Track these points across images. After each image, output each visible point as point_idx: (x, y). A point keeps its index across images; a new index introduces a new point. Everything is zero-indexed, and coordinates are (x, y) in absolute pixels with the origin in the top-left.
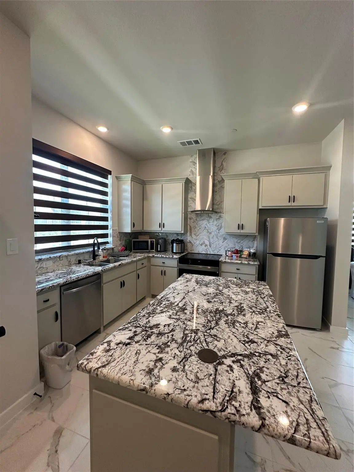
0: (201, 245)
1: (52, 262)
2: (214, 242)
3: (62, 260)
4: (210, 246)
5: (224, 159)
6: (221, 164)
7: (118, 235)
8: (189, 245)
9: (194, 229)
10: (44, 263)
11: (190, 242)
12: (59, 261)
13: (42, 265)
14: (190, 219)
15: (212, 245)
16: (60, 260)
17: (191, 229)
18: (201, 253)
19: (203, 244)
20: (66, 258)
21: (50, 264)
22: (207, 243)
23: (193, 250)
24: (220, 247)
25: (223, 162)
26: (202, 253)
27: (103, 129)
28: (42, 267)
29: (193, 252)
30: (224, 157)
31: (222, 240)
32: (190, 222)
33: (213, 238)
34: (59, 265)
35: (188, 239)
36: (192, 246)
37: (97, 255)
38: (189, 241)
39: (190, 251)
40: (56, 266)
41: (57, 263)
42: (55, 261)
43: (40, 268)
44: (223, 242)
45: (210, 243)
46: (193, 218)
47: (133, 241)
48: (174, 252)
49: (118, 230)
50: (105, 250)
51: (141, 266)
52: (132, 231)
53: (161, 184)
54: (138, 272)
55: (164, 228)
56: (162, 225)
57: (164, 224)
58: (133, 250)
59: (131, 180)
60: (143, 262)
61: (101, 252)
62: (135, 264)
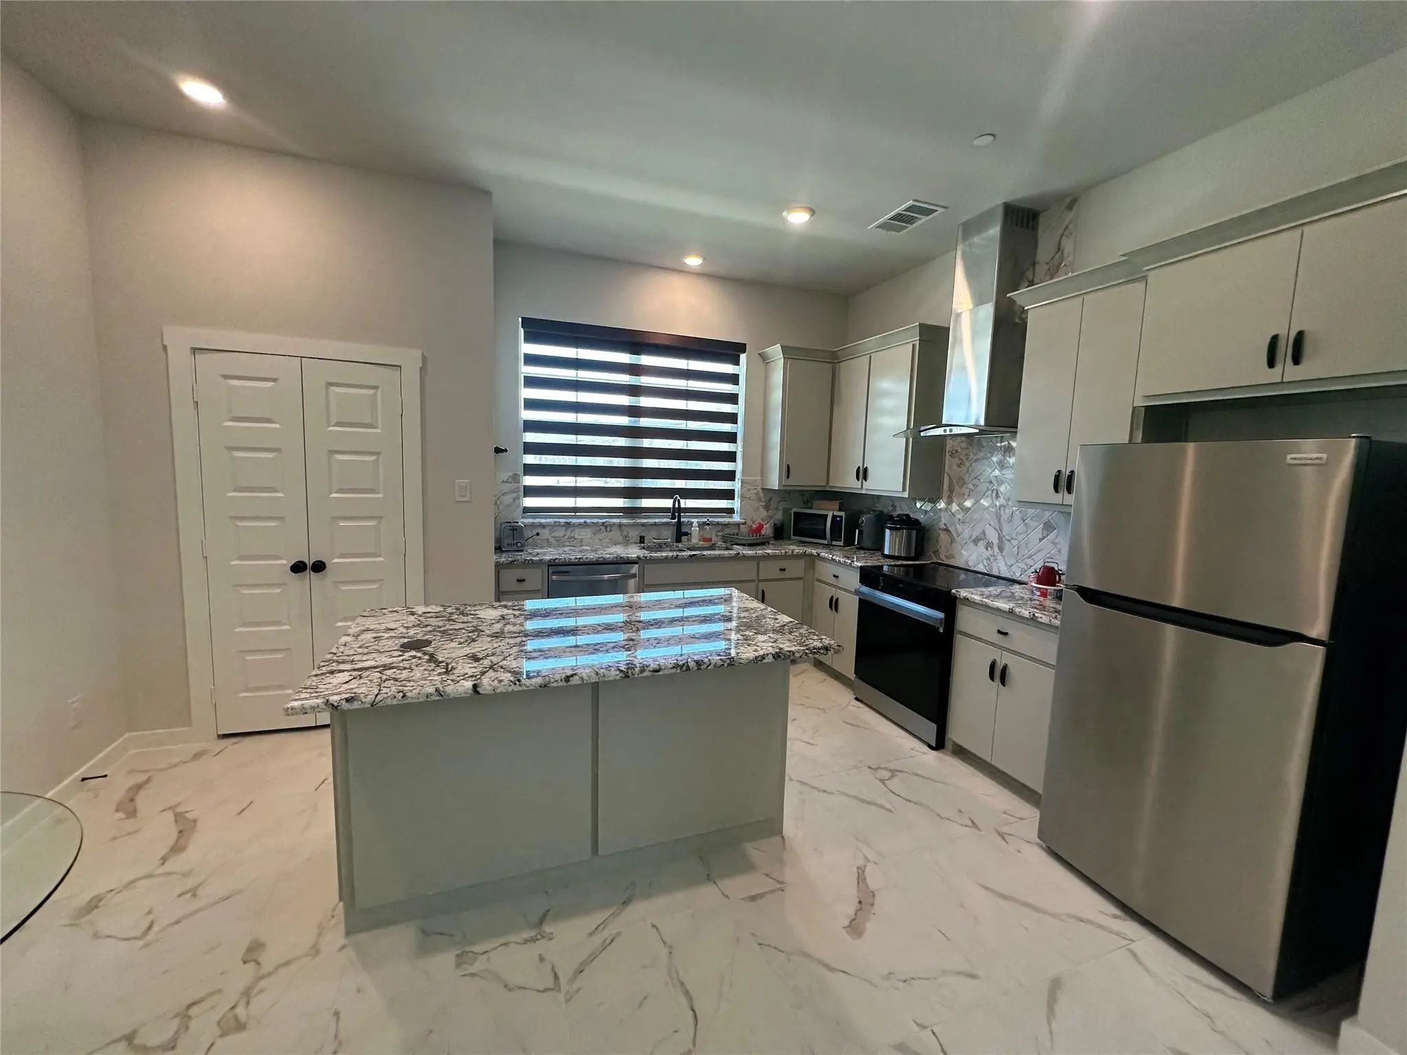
0: (976, 541)
1: (592, 531)
2: (1014, 536)
3: (610, 531)
4: (1001, 549)
5: (1066, 228)
6: (1054, 250)
7: (762, 495)
8: (943, 537)
9: (961, 487)
10: (577, 531)
11: (947, 530)
12: (603, 532)
13: (572, 535)
14: (951, 456)
15: (1007, 546)
16: (606, 531)
17: (951, 491)
18: (972, 569)
19: (982, 539)
20: (618, 530)
21: (586, 533)
22: (993, 537)
23: (954, 557)
24: (1030, 557)
25: (1064, 237)
26: (975, 569)
27: (694, 261)
28: (572, 537)
29: (951, 562)
30: (1070, 216)
31: (1038, 533)
32: (950, 466)
33: (1010, 520)
34: (604, 539)
35: (942, 519)
36: (952, 542)
37: (686, 534)
38: (945, 524)
39: (943, 558)
40: (597, 541)
41: (601, 536)
42: (596, 532)
43: (570, 538)
44: (1041, 540)
45: (1000, 538)
46: (959, 450)
47: (795, 513)
48: (886, 552)
49: (759, 483)
50: (708, 524)
51: (778, 575)
52: (784, 486)
53: (868, 356)
54: (762, 586)
55: (866, 481)
56: (863, 474)
57: (866, 470)
58: (794, 535)
59: (784, 358)
60: (784, 564)
61: (696, 527)
62: (753, 564)
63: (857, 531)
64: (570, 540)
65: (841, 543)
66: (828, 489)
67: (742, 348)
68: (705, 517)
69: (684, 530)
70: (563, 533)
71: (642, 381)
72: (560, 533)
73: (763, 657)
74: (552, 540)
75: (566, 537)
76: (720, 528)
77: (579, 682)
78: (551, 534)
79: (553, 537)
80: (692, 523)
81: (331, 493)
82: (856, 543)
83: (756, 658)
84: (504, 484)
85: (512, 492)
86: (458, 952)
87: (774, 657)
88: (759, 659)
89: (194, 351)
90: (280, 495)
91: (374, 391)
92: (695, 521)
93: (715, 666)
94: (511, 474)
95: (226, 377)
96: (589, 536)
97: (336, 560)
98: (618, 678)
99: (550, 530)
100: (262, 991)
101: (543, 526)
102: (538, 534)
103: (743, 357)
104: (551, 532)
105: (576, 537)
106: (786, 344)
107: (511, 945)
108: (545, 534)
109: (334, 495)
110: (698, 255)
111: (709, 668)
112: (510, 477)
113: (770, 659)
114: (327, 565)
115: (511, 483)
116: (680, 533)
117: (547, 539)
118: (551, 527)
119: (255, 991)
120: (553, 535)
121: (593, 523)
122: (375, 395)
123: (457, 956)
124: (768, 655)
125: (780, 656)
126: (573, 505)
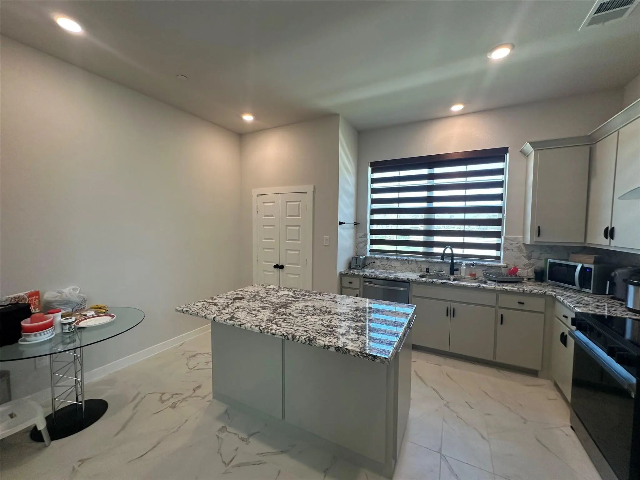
1: (400, 263)
3: (411, 264)
10: (393, 262)
12: (408, 264)
13: (391, 264)
20: (416, 263)
21: (397, 264)
27: (457, 108)
34: (408, 268)
37: (457, 270)
40: (403, 268)
41: (405, 266)
42: (403, 264)
43: (389, 266)
47: (549, 262)
48: (630, 305)
49: (521, 240)
50: (473, 265)
51: (518, 306)
52: (535, 242)
53: (617, 132)
54: (501, 311)
55: (613, 239)
56: (610, 233)
57: (613, 229)
58: (549, 279)
59: (535, 150)
60: (522, 299)
61: (464, 266)
62: (494, 296)
63: (608, 282)
64: (389, 267)
65: (591, 291)
66: (586, 245)
67: (505, 150)
68: (472, 260)
69: (455, 267)
70: (386, 263)
71: (434, 183)
72: (385, 263)
73: (329, 347)
74: (381, 266)
75: (387, 265)
76: (486, 268)
77: (244, 328)
78: (380, 263)
79: (381, 264)
80: (462, 263)
81: (286, 241)
82: (607, 293)
83: (325, 346)
84: (360, 238)
85: (364, 242)
86: (224, 426)
87: (335, 349)
88: (326, 347)
89: (258, 195)
90: (274, 241)
91: (299, 203)
92: (464, 262)
93: (301, 342)
94: (363, 234)
95: (264, 203)
96: (399, 266)
97: (287, 265)
98: (258, 331)
99: (380, 261)
100: (187, 401)
101: (377, 259)
102: (374, 262)
103: (508, 156)
104: (381, 262)
105: (392, 266)
106: (534, 140)
107: (237, 436)
108: (378, 262)
109: (287, 241)
110: (460, 103)
111: (298, 342)
112: (363, 235)
113: (332, 349)
114: (284, 268)
115: (363, 238)
116: (453, 269)
117: (379, 265)
118: (380, 259)
119: (185, 400)
120: (381, 263)
121: (400, 259)
122: (300, 204)
123: (223, 427)
124: (332, 346)
125: (339, 350)
126: (395, 249)
